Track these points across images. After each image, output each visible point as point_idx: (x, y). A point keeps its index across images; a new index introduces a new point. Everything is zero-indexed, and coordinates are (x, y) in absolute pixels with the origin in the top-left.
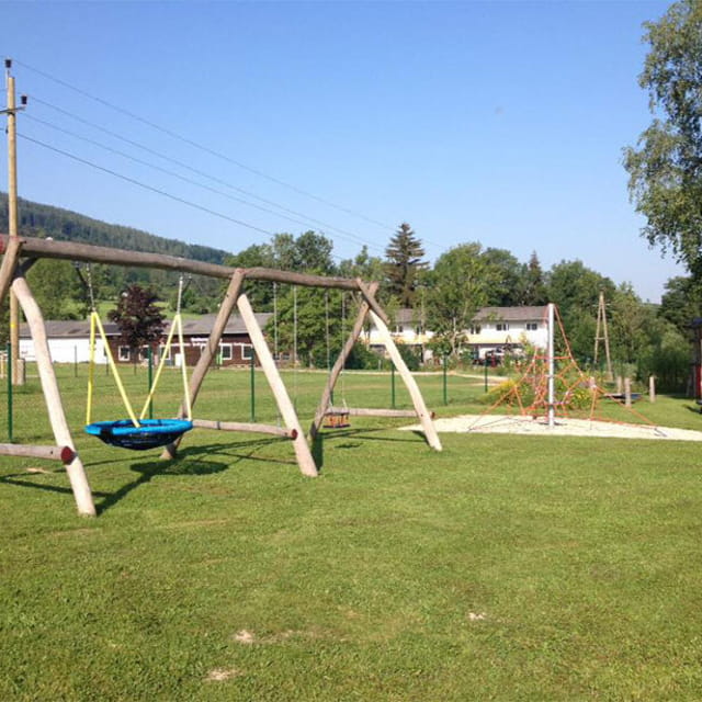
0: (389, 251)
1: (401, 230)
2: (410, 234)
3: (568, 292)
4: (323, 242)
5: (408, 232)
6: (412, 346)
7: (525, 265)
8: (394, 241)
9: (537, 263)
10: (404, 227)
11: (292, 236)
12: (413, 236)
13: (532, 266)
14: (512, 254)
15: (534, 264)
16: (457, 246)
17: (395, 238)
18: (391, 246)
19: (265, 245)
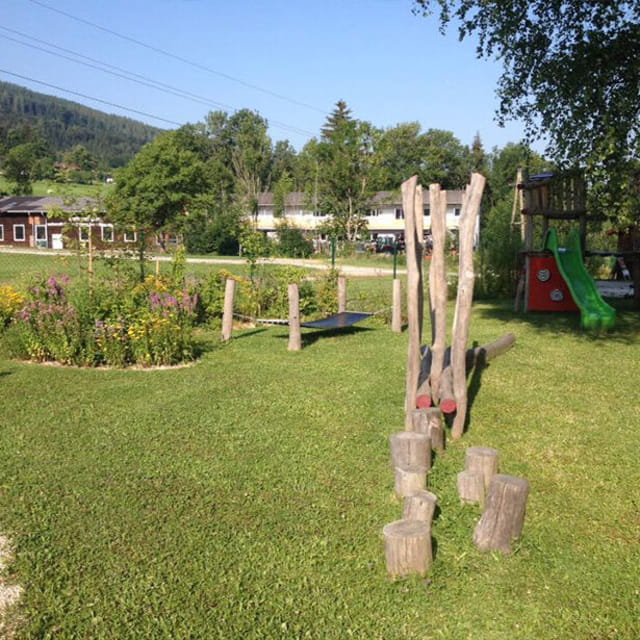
0: (324, 131)
1: (338, 109)
2: (347, 112)
3: (508, 177)
4: (258, 121)
5: (344, 110)
6: (304, 231)
7: (467, 147)
8: (330, 120)
9: (481, 146)
10: (341, 105)
11: (226, 114)
12: (349, 115)
13: (474, 148)
14: (454, 136)
15: (477, 146)
16: (395, 126)
17: (332, 117)
18: (327, 125)
19: (199, 124)
